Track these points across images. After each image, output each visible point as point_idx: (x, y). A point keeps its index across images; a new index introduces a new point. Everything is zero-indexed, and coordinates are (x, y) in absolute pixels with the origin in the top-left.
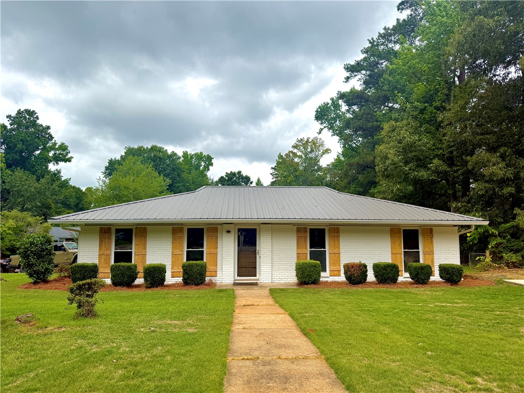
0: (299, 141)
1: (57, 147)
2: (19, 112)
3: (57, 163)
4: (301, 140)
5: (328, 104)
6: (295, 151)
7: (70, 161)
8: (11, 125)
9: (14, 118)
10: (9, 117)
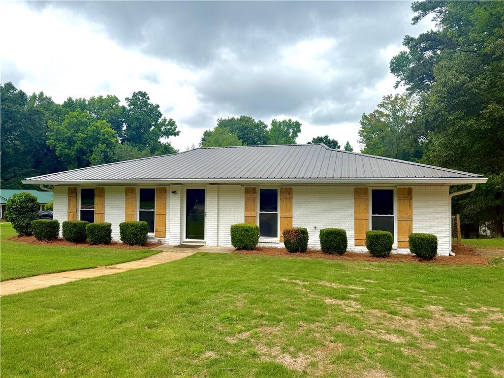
0: (385, 98)
1: (167, 123)
2: (135, 95)
3: (168, 137)
4: (389, 97)
5: (405, 53)
6: (382, 109)
7: (178, 135)
8: (129, 106)
9: (131, 100)
10: (127, 99)
